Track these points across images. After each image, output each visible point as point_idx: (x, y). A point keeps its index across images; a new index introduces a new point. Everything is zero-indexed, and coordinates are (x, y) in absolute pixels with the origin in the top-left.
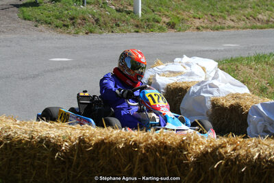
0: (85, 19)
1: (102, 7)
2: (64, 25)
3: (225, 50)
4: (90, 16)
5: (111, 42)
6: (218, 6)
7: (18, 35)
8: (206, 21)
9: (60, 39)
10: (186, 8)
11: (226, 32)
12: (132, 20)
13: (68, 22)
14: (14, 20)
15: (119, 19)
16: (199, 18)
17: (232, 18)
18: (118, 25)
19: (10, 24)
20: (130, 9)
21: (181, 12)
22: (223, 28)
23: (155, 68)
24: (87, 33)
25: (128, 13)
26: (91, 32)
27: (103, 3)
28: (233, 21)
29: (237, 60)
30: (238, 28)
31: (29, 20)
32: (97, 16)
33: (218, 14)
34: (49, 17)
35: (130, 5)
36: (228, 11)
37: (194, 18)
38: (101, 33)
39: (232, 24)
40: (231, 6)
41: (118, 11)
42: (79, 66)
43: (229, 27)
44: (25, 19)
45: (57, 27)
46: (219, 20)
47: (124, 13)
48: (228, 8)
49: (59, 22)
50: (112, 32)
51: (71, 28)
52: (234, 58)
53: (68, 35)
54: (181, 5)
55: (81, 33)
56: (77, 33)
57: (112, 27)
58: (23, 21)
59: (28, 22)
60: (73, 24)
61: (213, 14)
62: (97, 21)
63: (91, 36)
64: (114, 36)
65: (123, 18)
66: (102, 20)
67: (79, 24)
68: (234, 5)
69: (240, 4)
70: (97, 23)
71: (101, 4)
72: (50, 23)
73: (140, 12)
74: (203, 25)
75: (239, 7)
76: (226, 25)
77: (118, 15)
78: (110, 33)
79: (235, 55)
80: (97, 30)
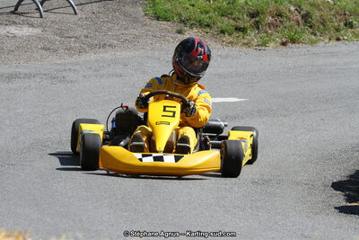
0: (280, 15)
2: (238, 29)
4: (292, 8)
5: (334, 60)
7: (142, 51)
9: (226, 57)
13: (246, 21)
14: (136, 20)
18: (350, 25)
19: (126, 29)
24: (284, 44)
26: (293, 41)
31: (166, 19)
32: (306, 8)
34: (207, 13)
38: (312, 43)
42: (259, 112)
44: (158, 19)
45: (223, 32)
49: (226, 23)
50: (338, 39)
51: (252, 34)
53: (244, 49)
55: (272, 45)
56: (264, 44)
57: (337, 30)
58: (155, 22)
59: (164, 24)
60: (257, 25)
62: (306, 17)
63: (293, 49)
64: (341, 47)
66: (316, 15)
67: (269, 25)
72: (208, 26)
78: (334, 42)
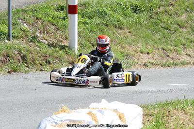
1: (31, 41)
6: (172, 39)
8: (156, 56)
10: (133, 41)
12: (66, 56)
15: (51, 56)
16: (148, 53)
17: (188, 53)
20: (66, 43)
21: (126, 46)
22: (176, 65)
25: (63, 48)
27: (33, 37)
28: (189, 56)
35: (66, 39)
37: (142, 53)
39: (188, 59)
41: (51, 45)
43: (184, 63)
47: (57, 48)
48: (184, 41)
54: (127, 37)
61: (165, 48)
65: (56, 54)
70: (23, 60)
73: (76, 47)
74: (152, 60)
76: (181, 61)
77: (49, 51)
80: (24, 68)
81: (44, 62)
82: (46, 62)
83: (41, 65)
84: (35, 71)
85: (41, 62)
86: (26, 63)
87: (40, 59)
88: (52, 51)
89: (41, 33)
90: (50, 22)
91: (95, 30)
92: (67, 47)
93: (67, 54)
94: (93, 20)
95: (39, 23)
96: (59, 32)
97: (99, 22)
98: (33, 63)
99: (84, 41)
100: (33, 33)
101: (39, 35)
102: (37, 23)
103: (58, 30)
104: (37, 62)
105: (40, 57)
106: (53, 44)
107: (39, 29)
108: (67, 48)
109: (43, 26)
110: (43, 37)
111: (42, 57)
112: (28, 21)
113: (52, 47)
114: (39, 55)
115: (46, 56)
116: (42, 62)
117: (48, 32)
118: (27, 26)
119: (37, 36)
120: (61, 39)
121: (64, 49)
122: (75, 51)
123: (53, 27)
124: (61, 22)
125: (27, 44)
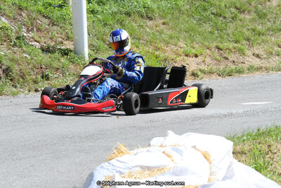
1: (15, 45)
3: (246, 114)
6: (230, 31)
8: (208, 60)
10: (171, 37)
11: (246, 78)
12: (72, 66)
15: (49, 66)
16: (196, 56)
17: (257, 52)
20: (68, 45)
21: (161, 45)
22: (240, 72)
23: (113, 162)
25: (65, 53)
27: (18, 38)
28: (258, 56)
29: (268, 133)
30: (267, 69)
33: (231, 45)
35: (68, 38)
36: (248, 40)
37: (187, 56)
39: (256, 62)
40: (254, 30)
41: (46, 50)
43: (251, 69)
46: (232, 57)
47: (57, 55)
48: (247, 33)
52: (263, 129)
54: (161, 33)
61: (221, 46)
65: (55, 64)
68: (259, 28)
69: (269, 24)
70: (7, 75)
71: (14, 39)
73: (86, 51)
74: (203, 67)
75: (269, 29)
76: (246, 65)
77: (45, 58)
79: (265, 123)
80: (9, 88)
81: (39, 77)
82: (42, 77)
83: (35, 82)
84: (27, 92)
85: (34, 77)
86: (11, 80)
87: (32, 73)
88: (49, 59)
89: (28, 31)
90: (40, 12)
91: (111, 22)
92: (71, 51)
93: (73, 63)
94: (106, 7)
95: (24, 15)
96: (55, 28)
97: (116, 10)
98: (21, 80)
99: (97, 41)
100: (17, 32)
101: (25, 34)
102: (21, 15)
103: (54, 25)
104: (28, 78)
105: (32, 69)
106: (49, 48)
107: (24, 25)
108: (72, 54)
109: (30, 19)
110: (33, 38)
111: (34, 69)
112: (7, 12)
113: (49, 52)
114: (30, 67)
115: (41, 68)
116: (37, 78)
117: (39, 30)
118: (6, 22)
119: (23, 35)
120: (61, 39)
121: (67, 54)
122: (84, 58)
123: (46, 21)
124: (57, 13)
125: (9, 49)
